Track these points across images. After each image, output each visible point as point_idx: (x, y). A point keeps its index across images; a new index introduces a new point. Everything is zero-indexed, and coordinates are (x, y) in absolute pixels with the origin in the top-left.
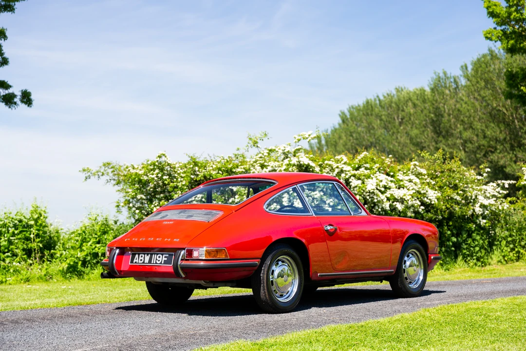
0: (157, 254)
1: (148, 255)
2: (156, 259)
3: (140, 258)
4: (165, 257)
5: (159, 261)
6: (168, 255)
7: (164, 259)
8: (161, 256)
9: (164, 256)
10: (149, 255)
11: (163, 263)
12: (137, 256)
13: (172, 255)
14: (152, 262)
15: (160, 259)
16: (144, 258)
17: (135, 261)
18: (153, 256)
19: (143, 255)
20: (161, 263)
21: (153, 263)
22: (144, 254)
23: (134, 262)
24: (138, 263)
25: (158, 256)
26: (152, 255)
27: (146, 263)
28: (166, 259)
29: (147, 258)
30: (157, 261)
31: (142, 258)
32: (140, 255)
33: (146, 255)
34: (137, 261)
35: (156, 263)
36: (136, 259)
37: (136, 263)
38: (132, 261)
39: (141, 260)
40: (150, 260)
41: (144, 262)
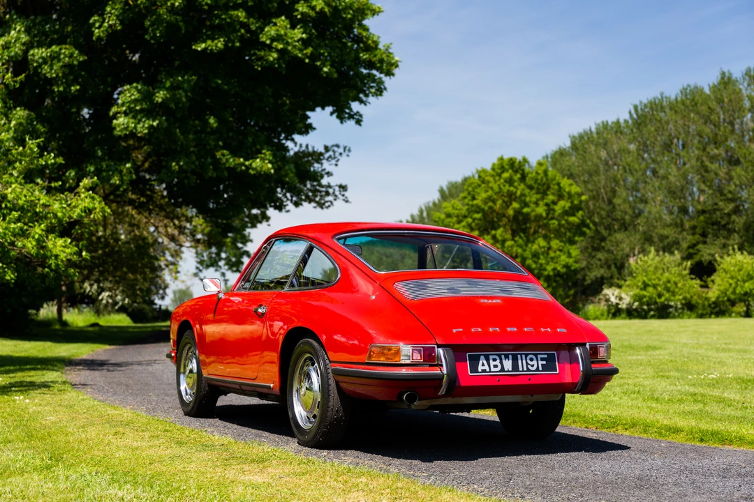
0: (526, 355)
1: (507, 357)
2: (527, 364)
3: (492, 363)
4: (542, 359)
5: (532, 366)
6: (546, 356)
7: (540, 363)
8: (534, 358)
9: (539, 358)
10: (510, 358)
11: (540, 369)
12: (482, 361)
13: (554, 355)
14: (521, 369)
15: (535, 362)
16: (501, 362)
17: (480, 368)
18: (519, 358)
19: (498, 358)
20: (537, 370)
21: (523, 371)
22: (500, 356)
23: (480, 370)
24: (490, 371)
25: (528, 358)
26: (515, 356)
27: (508, 371)
28: (544, 362)
30: (529, 367)
31: (497, 363)
32: (491, 358)
33: (503, 358)
34: (486, 367)
35: (528, 370)
36: (483, 365)
37: (484, 371)
38: (475, 369)
39: (495, 366)
40: (515, 367)
41: (503, 370)
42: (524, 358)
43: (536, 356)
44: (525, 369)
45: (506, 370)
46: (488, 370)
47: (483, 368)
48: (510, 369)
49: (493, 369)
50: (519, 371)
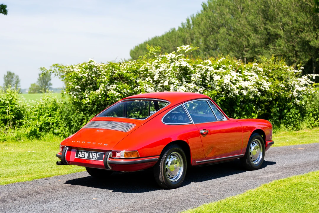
0: (93, 153)
2: (93, 156)
3: (82, 154)
5: (94, 157)
6: (100, 154)
7: (98, 156)
8: (96, 154)
9: (97, 154)
10: (88, 153)
11: (97, 159)
12: (80, 153)
13: (103, 154)
15: (95, 156)
16: (85, 154)
19: (84, 153)
21: (91, 159)
23: (78, 156)
24: (81, 157)
25: (94, 154)
26: (90, 153)
27: (86, 158)
29: (87, 155)
30: (93, 157)
31: (84, 155)
32: (82, 152)
33: (86, 153)
34: (80, 156)
35: (93, 158)
37: (79, 157)
39: (83, 156)
40: (89, 156)
41: (84, 157)
42: (92, 153)
43: (97, 153)
44: (91, 158)
50: (89, 158)
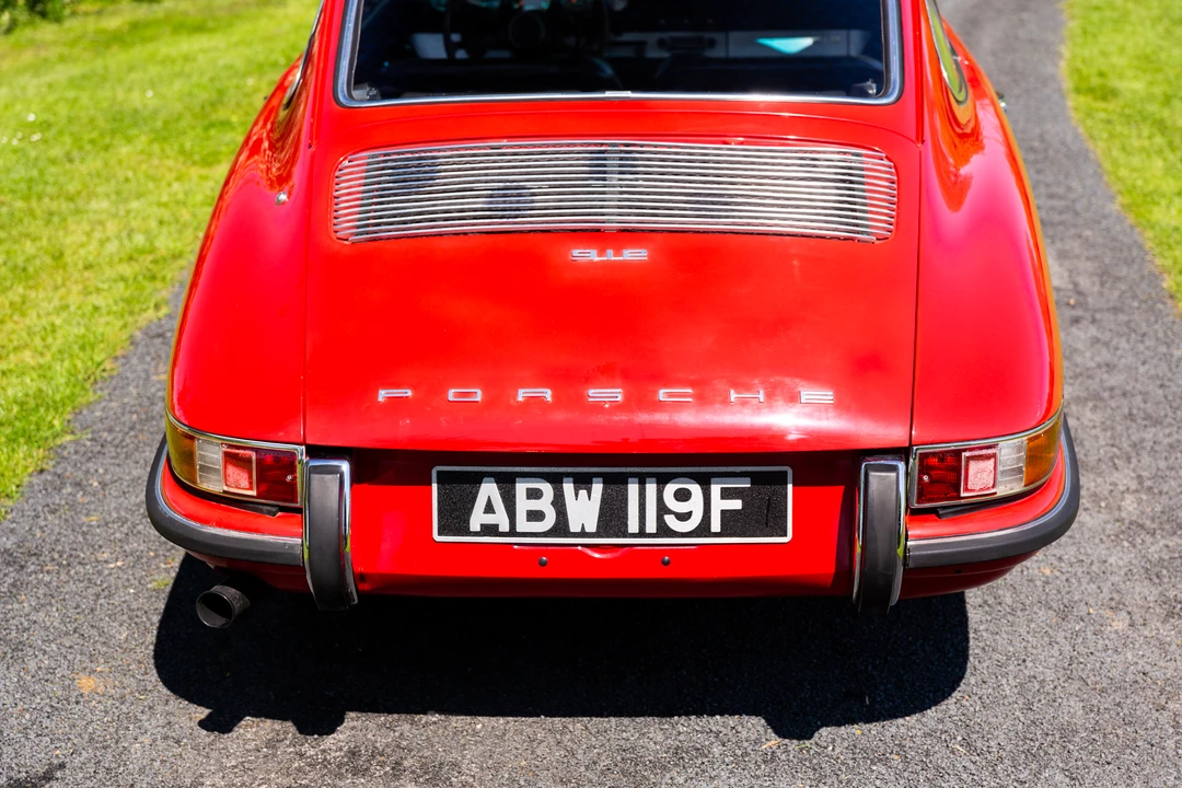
0: (663, 481)
1: (583, 482)
2: (662, 509)
3: (523, 505)
4: (726, 494)
5: (684, 517)
6: (746, 484)
7: (719, 505)
8: (695, 489)
9: (716, 489)
10: (598, 488)
11: (716, 526)
12: (489, 490)
13: (781, 480)
14: (633, 527)
15: (695, 504)
16: (559, 503)
17: (477, 519)
18: (633, 489)
19: (547, 489)
20: (704, 529)
21: (642, 533)
22: (556, 481)
23: (475, 526)
24: (513, 532)
25: (670, 489)
26: (615, 483)
27: (583, 534)
28: (736, 504)
29: (584, 509)
30: (670, 521)
31: (545, 504)
32: (521, 488)
33: (568, 487)
34: (500, 518)
35: (664, 530)
36: (489, 509)
37: (490, 529)
38: (456, 519)
39: (535, 516)
40: (612, 517)
41: (561, 527)
42: (651, 488)
43: (705, 481)
44: (651, 527)
45: (574, 527)
46: (504, 527)
47: (490, 519)
48: (592, 527)
49: (523, 525)
50: (625, 534)
